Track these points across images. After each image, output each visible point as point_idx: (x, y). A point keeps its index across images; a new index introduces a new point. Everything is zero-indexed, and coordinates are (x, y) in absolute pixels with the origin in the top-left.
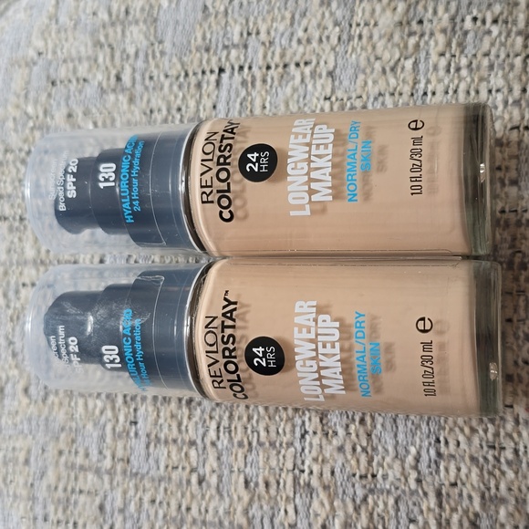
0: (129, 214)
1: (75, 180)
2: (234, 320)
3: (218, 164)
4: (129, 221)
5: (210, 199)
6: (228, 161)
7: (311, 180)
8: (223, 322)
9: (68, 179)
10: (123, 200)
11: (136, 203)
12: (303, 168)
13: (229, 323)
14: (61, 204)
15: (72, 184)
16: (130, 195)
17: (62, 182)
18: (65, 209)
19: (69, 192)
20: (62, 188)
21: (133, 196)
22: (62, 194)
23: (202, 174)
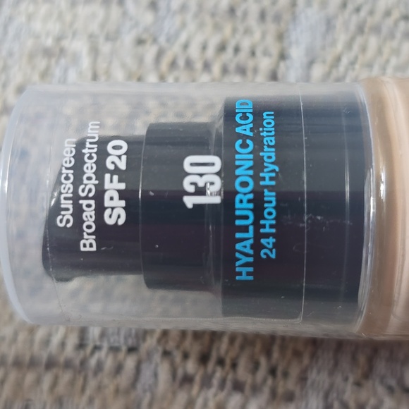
0: (246, 265)
1: (122, 186)
4: (244, 277)
9: (107, 185)
10: (238, 235)
11: (269, 242)
14: (86, 236)
15: (116, 195)
16: (257, 225)
17: (90, 191)
18: (94, 249)
19: (107, 212)
20: (92, 202)
21: (264, 226)
22: (89, 215)
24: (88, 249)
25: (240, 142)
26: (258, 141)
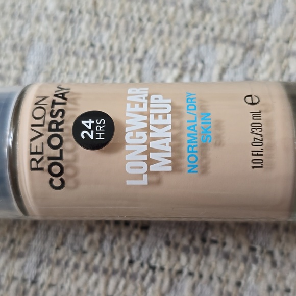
3: (50, 130)
5: (40, 166)
6: (60, 127)
7: (150, 150)
12: (141, 138)
23: (32, 140)
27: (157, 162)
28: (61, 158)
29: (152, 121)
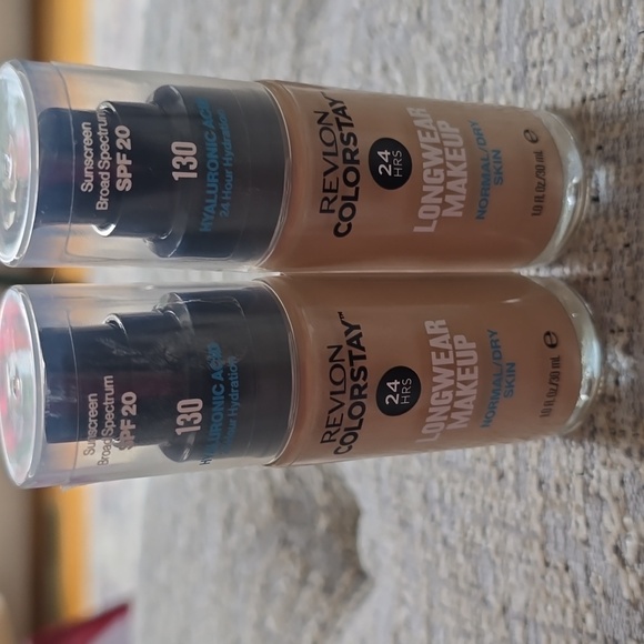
1: (129, 162)
2: (363, 349)
3: (345, 161)
6: (355, 158)
7: (447, 192)
8: (350, 352)
9: (119, 161)
10: (208, 201)
11: (226, 206)
12: (438, 176)
13: (357, 352)
14: (101, 198)
15: (125, 169)
16: (220, 194)
17: (106, 165)
18: (106, 208)
19: (119, 181)
20: (108, 174)
21: (224, 195)
22: (105, 183)
23: (326, 173)
24: (102, 208)
25: (207, 133)
26: (219, 133)
27: (450, 206)
28: (356, 198)
29: (449, 157)
